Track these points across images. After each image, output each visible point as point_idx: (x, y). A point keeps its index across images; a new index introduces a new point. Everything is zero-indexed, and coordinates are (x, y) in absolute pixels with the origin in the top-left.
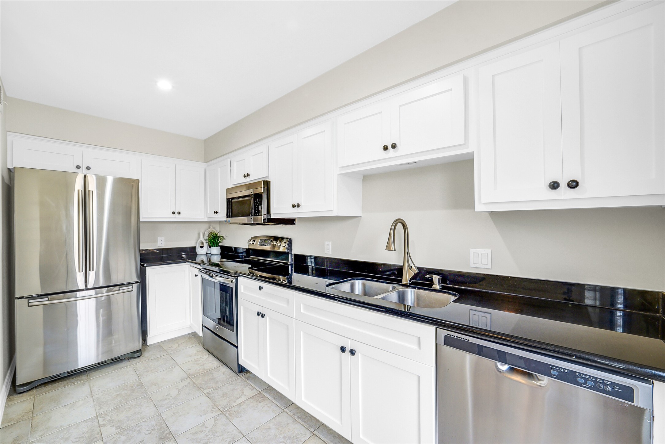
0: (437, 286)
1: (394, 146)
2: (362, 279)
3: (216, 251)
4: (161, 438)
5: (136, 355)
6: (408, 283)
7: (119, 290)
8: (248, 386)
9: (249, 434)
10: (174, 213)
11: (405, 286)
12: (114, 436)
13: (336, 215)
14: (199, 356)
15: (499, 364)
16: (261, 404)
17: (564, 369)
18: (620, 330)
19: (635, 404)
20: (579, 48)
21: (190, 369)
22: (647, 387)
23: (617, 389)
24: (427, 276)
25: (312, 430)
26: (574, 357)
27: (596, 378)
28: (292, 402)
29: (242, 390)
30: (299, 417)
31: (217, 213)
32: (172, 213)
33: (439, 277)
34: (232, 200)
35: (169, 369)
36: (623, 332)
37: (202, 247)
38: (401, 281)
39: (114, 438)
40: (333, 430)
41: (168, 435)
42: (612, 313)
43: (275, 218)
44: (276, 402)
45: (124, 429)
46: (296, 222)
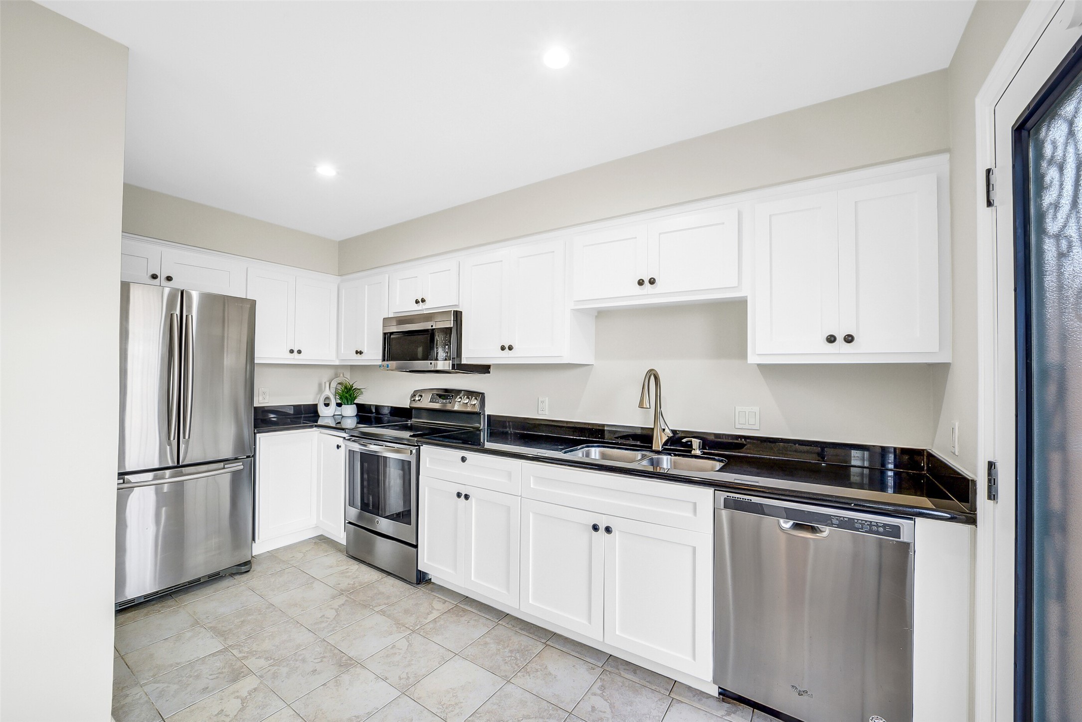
0: (698, 452)
1: (652, 282)
2: (599, 447)
3: (350, 411)
4: (341, 666)
5: (243, 569)
6: (660, 449)
7: (224, 468)
8: (437, 599)
9: (463, 652)
10: (292, 351)
11: (658, 452)
12: (270, 668)
13: (568, 363)
14: (344, 567)
15: (782, 521)
16: (464, 618)
17: (844, 517)
18: (890, 491)
19: (901, 540)
20: (855, 202)
21: (339, 584)
22: (909, 523)
23: (888, 529)
24: (684, 440)
25: (544, 641)
26: (853, 505)
27: (871, 522)
28: (506, 613)
29: (431, 604)
30: (521, 629)
31: (361, 353)
32: (290, 351)
33: (700, 441)
34: (390, 336)
35: (306, 585)
36: (893, 493)
37: (327, 405)
38: (651, 447)
39: (269, 670)
40: (570, 639)
41: (349, 661)
42: (883, 473)
43: (468, 363)
44: (483, 615)
45: (278, 660)
46: (491, 370)
